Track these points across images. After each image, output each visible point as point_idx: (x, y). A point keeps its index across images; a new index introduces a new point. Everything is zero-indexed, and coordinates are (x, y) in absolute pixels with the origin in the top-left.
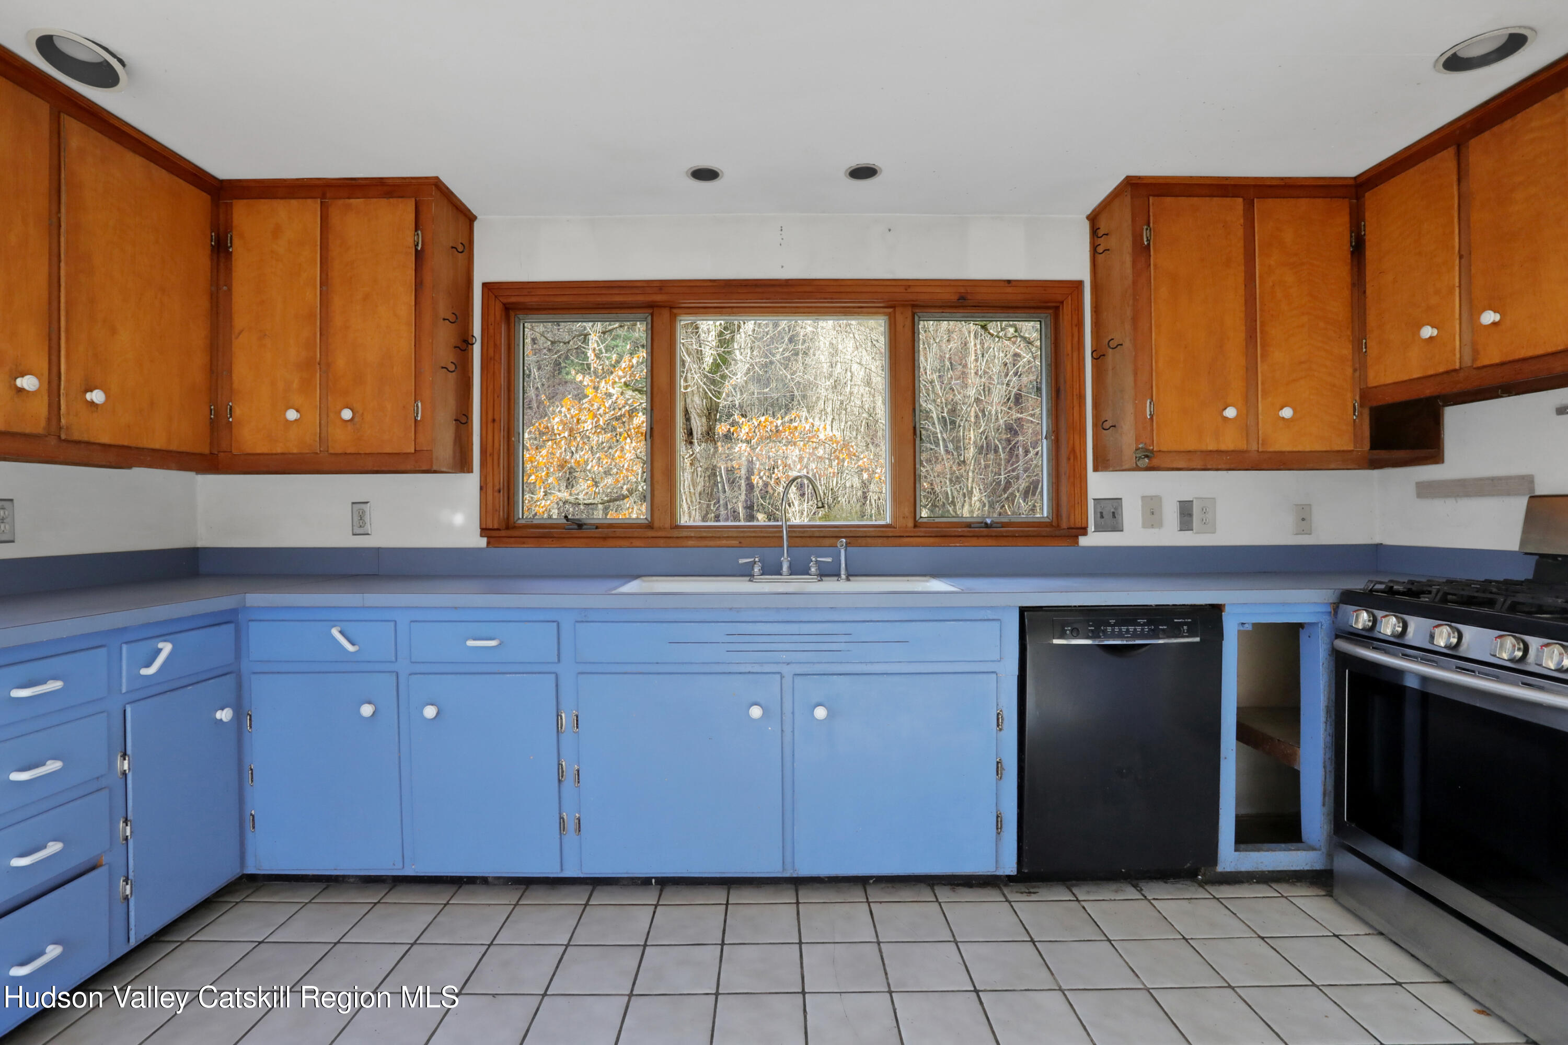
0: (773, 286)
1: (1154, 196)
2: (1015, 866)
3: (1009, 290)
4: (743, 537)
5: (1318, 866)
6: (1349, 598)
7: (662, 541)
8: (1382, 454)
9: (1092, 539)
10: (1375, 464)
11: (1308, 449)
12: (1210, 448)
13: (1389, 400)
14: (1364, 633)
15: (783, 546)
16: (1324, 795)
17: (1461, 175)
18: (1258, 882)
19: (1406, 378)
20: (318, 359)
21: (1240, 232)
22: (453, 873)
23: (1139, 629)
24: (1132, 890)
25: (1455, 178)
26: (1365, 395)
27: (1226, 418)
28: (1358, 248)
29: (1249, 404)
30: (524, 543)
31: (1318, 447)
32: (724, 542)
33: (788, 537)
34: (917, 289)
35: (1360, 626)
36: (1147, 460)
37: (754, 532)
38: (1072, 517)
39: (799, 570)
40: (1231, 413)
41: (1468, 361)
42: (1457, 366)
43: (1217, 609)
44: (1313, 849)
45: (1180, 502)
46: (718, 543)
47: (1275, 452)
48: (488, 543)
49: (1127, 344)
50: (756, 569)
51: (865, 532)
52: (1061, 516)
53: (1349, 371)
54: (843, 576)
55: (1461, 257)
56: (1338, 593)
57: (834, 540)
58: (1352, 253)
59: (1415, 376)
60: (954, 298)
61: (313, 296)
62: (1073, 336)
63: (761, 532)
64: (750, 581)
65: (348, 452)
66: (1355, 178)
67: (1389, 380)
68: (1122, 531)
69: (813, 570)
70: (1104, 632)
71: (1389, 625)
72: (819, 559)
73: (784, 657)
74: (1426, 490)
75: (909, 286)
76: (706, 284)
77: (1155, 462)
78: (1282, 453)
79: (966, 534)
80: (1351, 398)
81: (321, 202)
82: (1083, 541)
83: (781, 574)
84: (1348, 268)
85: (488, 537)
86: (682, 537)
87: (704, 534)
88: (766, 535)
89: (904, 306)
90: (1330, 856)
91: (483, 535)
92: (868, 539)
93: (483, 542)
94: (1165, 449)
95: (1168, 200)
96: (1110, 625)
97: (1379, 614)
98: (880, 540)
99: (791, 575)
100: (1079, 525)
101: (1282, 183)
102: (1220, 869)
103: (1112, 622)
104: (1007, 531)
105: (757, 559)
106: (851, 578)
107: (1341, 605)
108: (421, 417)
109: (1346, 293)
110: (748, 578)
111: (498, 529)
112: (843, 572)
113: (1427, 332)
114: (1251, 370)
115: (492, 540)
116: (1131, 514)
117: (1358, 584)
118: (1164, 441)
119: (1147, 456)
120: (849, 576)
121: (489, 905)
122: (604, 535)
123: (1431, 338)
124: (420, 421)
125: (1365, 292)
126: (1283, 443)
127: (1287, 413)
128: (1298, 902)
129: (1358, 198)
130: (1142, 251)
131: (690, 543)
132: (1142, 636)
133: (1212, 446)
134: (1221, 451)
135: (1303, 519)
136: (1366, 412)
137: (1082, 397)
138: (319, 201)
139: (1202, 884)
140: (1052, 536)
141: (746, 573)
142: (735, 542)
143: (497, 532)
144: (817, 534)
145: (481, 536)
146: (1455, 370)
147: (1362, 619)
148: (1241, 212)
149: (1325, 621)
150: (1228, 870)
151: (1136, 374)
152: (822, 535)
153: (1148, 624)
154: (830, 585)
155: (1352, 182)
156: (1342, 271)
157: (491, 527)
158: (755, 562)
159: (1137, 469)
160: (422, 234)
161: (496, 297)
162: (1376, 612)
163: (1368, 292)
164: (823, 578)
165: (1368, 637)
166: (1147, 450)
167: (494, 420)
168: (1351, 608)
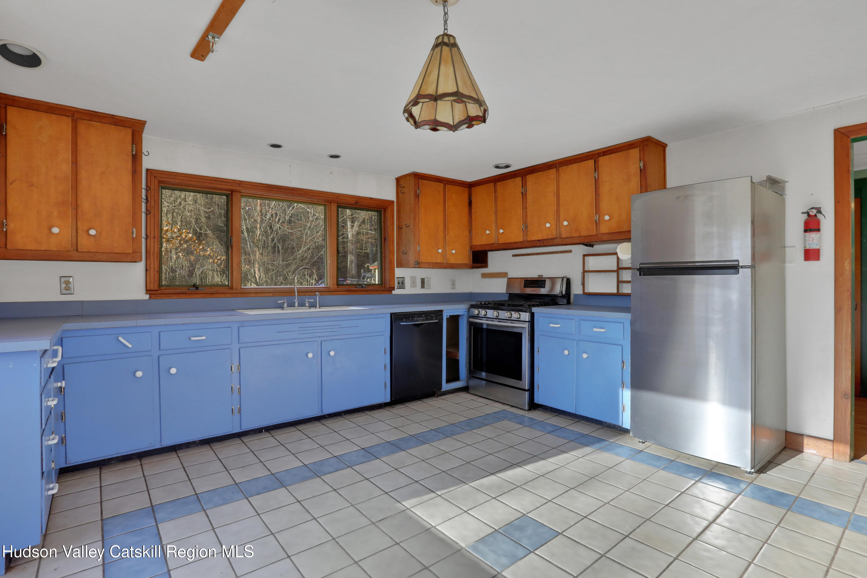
0: (288, 189)
1: (421, 179)
2: (390, 398)
3: (372, 201)
4: (275, 292)
5: (465, 385)
6: (473, 306)
7: (239, 295)
8: (475, 265)
9: (397, 292)
10: (473, 267)
11: (458, 263)
12: (434, 262)
13: (477, 249)
14: (477, 316)
15: (295, 296)
16: (466, 364)
17: (495, 191)
18: (450, 394)
19: (482, 244)
20: (70, 202)
21: (442, 194)
22: (183, 441)
23: (423, 318)
24: (420, 402)
25: (494, 191)
26: (471, 247)
27: (438, 253)
28: (470, 203)
29: (444, 249)
30: (170, 297)
31: (461, 263)
32: (266, 295)
33: (298, 292)
34: (341, 198)
35: (476, 314)
36: (418, 265)
37: (279, 290)
38: (390, 284)
39: (302, 305)
40: (440, 251)
41: (496, 242)
42: (494, 243)
43: (441, 311)
44: (462, 381)
45: (421, 279)
46: (264, 295)
47: (451, 264)
48: (150, 298)
49: (412, 226)
50: (285, 305)
51: (322, 290)
52: (386, 283)
53: (468, 240)
54: (318, 307)
55: (495, 213)
56: (469, 305)
57: (314, 293)
58: (469, 204)
59: (484, 244)
60: (354, 202)
61: (66, 168)
62: (391, 220)
63: (282, 290)
64: (282, 310)
65: (92, 251)
66: (470, 182)
67: (478, 244)
68: (405, 288)
69: (307, 304)
70: (414, 320)
71: (483, 312)
72: (309, 300)
73: (319, 335)
74: (484, 276)
75: (338, 196)
76: (259, 185)
77: (420, 266)
78: (452, 264)
79: (357, 290)
80: (468, 248)
81: (72, 119)
82: (394, 292)
83: (295, 307)
84: (468, 209)
85: (150, 294)
86: (248, 293)
87: (258, 291)
88: (284, 291)
89: (334, 203)
90: (468, 382)
91: (148, 293)
92: (323, 292)
93: (147, 297)
94: (422, 262)
95: (424, 181)
96: (416, 318)
97: (480, 310)
98: (327, 293)
99: (298, 307)
100: (393, 287)
101: (452, 181)
102: (442, 390)
103: (416, 316)
104: (370, 289)
105: (285, 301)
106: (321, 308)
107: (471, 309)
108: (136, 236)
109: (467, 216)
110: (281, 309)
111: (157, 290)
112: (318, 305)
113: (488, 232)
114: (445, 237)
115: (152, 296)
116: (407, 283)
117: (474, 303)
118: (423, 259)
119: (418, 264)
120: (320, 307)
121: (200, 452)
122: (212, 293)
123: (489, 234)
124: (135, 238)
125: (472, 217)
126: (452, 261)
127: (454, 252)
128: (461, 395)
129: (470, 188)
130: (417, 196)
131: (252, 295)
132: (424, 320)
133: (435, 261)
134: (437, 263)
135: (453, 284)
136: (472, 252)
137: (393, 242)
138: (71, 118)
139: (437, 397)
140: (384, 291)
141: (281, 307)
142: (271, 295)
143: (156, 291)
144: (304, 291)
145: (146, 294)
146: (494, 244)
147: (476, 312)
148: (443, 188)
149: (466, 314)
150: (444, 390)
151: (415, 236)
152: (306, 291)
153: (425, 317)
154: (313, 310)
155: (469, 183)
156: (466, 209)
157: (153, 289)
158: (284, 302)
159: (415, 268)
160: (136, 146)
161: (155, 177)
162: (479, 310)
163: (473, 217)
164: (311, 308)
165: (477, 317)
166: (418, 262)
167: (154, 237)
168: (473, 309)
